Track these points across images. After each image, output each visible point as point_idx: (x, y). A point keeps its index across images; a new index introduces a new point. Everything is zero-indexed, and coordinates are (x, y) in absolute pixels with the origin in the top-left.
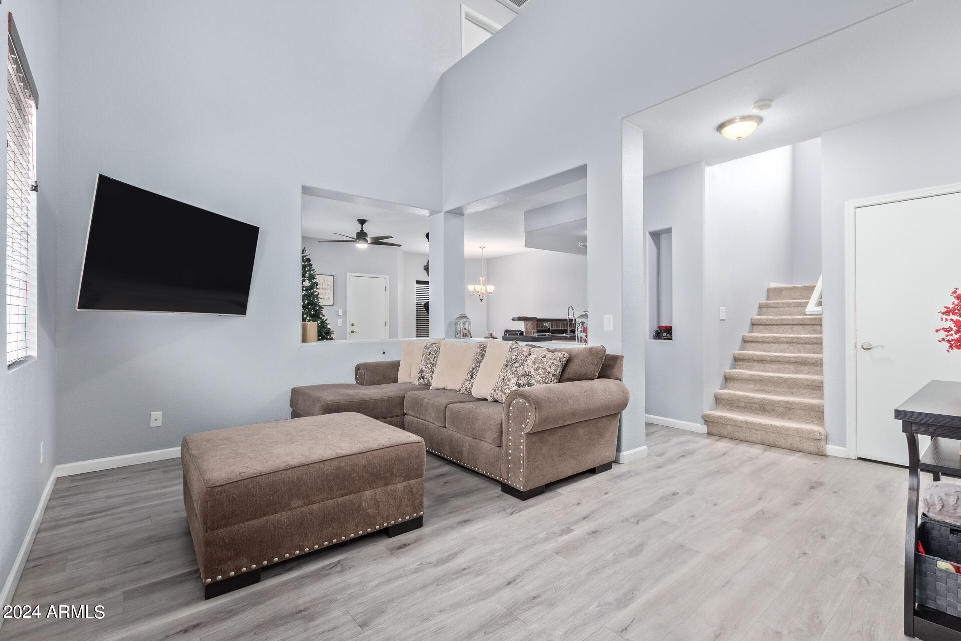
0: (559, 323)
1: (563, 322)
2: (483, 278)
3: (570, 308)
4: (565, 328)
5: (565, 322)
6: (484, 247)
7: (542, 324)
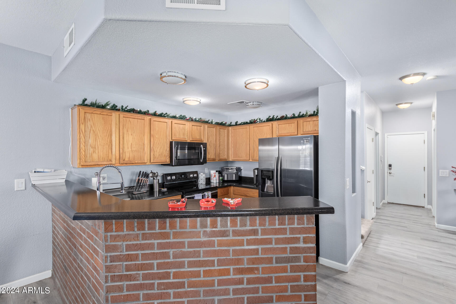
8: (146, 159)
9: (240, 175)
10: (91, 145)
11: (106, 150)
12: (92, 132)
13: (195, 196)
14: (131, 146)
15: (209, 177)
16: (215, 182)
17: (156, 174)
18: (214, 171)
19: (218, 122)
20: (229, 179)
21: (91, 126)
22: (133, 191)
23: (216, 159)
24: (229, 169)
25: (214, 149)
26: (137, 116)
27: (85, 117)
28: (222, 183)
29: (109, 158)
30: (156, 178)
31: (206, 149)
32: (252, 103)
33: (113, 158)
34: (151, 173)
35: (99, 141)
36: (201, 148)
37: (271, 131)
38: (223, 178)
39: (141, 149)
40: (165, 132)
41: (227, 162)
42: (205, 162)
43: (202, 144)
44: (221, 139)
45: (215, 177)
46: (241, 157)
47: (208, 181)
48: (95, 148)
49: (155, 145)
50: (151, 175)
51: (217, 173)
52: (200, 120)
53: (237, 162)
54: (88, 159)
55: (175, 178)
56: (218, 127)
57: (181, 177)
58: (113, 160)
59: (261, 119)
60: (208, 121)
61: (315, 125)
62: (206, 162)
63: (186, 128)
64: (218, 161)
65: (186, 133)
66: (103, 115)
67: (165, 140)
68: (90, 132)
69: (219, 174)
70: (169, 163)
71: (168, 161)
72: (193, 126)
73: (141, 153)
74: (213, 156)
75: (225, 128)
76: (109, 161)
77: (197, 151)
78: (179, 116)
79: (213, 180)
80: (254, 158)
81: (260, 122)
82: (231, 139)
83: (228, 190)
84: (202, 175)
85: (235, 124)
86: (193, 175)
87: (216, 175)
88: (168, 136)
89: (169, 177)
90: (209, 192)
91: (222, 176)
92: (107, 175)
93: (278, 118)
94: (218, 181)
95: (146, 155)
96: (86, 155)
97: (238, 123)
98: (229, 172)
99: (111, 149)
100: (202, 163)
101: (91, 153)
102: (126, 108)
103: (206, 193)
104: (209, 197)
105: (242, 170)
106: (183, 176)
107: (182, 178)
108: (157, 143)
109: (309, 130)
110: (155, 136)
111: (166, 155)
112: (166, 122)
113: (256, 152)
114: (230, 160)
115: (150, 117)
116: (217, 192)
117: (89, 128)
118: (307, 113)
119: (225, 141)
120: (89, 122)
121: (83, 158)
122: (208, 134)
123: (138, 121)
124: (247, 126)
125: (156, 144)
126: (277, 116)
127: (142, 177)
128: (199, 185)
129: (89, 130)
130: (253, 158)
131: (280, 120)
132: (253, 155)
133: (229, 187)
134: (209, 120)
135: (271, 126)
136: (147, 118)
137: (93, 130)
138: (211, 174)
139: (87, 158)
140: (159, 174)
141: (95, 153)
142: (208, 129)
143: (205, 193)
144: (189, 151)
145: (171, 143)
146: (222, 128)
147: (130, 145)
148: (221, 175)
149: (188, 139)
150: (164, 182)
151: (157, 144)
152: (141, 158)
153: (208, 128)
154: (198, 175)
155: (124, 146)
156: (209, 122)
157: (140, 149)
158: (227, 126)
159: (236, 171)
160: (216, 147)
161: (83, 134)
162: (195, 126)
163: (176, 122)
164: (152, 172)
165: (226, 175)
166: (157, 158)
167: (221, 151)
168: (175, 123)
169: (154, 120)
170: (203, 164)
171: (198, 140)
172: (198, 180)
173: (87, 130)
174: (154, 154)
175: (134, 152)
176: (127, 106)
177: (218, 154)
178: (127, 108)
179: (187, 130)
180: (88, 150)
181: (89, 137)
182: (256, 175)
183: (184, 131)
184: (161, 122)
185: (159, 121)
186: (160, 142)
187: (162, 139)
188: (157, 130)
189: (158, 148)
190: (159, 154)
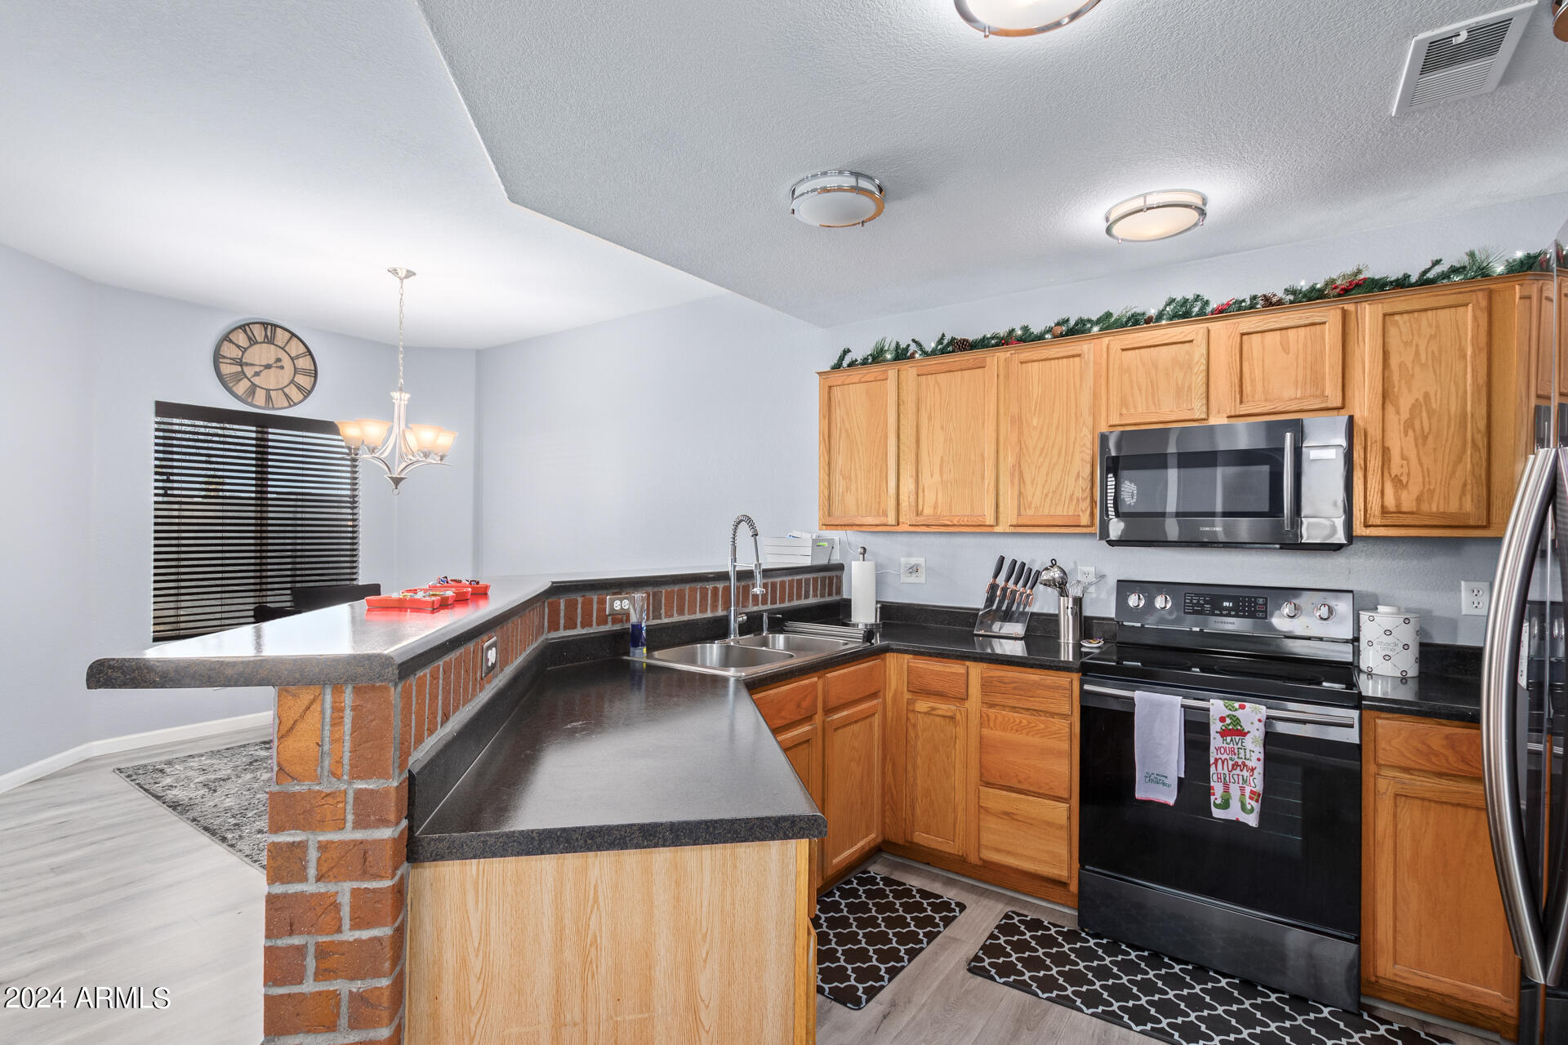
0: (693, 591)
1: (710, 586)
2: (406, 396)
3: (744, 526)
4: (720, 613)
5: (720, 585)
6: (410, 274)
7: (602, 602)
10: (841, 471)
11: (874, 483)
12: (843, 434)
14: (941, 466)
21: (843, 419)
26: (959, 362)
27: (830, 399)
29: (882, 506)
33: (889, 506)
34: (1049, 569)
35: (860, 458)
39: (973, 474)
40: (1072, 396)
48: (850, 479)
49: (1027, 457)
54: (836, 508)
55: (1168, 606)
57: (1213, 608)
58: (889, 511)
63: (1196, 358)
65: (1197, 380)
66: (868, 382)
68: (840, 436)
70: (1095, 530)
71: (1086, 521)
72: (1252, 336)
73: (974, 490)
76: (881, 515)
78: (1159, 308)
89: (1137, 595)
90: (1242, 707)
92: (925, 561)
96: (832, 499)
99: (887, 478)
106: (1227, 604)
108: (1034, 450)
110: (1027, 420)
111: (1076, 495)
112: (1079, 356)
117: (838, 426)
120: (838, 411)
121: (826, 507)
123: (963, 378)
125: (1031, 451)
127: (1007, 580)
129: (838, 432)
139: (833, 507)
141: (851, 491)
142: (1389, 324)
147: (939, 462)
149: (1211, 413)
151: (1038, 451)
152: (972, 509)
153: (1396, 318)
155: (919, 468)
157: (970, 474)
161: (825, 445)
164: (1055, 567)
166: (1036, 508)
173: (834, 432)
174: (1021, 494)
175: (948, 485)
179: (1202, 368)
180: (836, 484)
181: (837, 451)
183: (1185, 376)
184: (1053, 361)
185: (1042, 360)
186: (1050, 445)
187: (1057, 428)
188: (1035, 395)
189: (1039, 468)
190: (1045, 491)
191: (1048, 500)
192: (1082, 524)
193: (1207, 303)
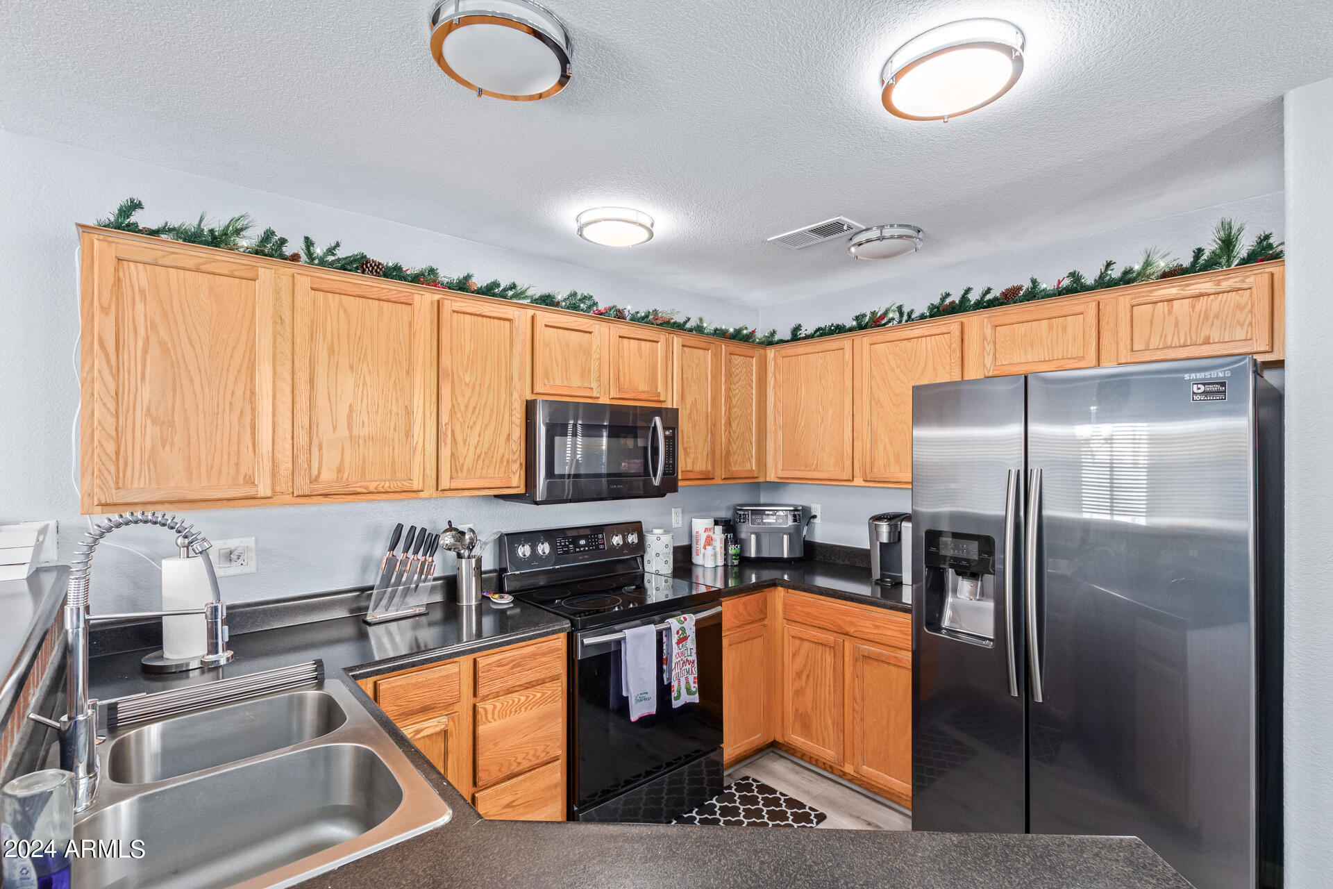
8: (419, 473)
9: (806, 539)
10: (148, 409)
11: (226, 434)
12: (154, 350)
13: (624, 638)
14: (350, 416)
15: (686, 543)
16: (709, 564)
17: (467, 537)
18: (709, 523)
19: (723, 327)
20: (765, 554)
21: (152, 322)
22: (367, 608)
23: (716, 475)
24: (767, 512)
25: (707, 435)
26: (376, 289)
27: (118, 282)
28: (736, 569)
29: (244, 469)
30: (466, 553)
31: (674, 433)
32: (875, 234)
33: (259, 469)
34: (446, 531)
35: (194, 392)
36: (655, 428)
37: (958, 354)
38: (742, 549)
39: (395, 430)
40: (503, 360)
41: (756, 485)
42: (670, 485)
43: (658, 412)
44: (734, 397)
45: (709, 545)
46: (817, 467)
47: (683, 560)
48: (172, 424)
49: (459, 416)
50: (447, 539)
51: (719, 529)
52: (651, 317)
53: (792, 485)
54: (136, 474)
55: (547, 551)
56: (723, 346)
57: (575, 547)
58: (259, 475)
59: (906, 310)
60: (685, 323)
61: (1206, 317)
62: (674, 489)
63: (595, 347)
64: (722, 482)
65: (594, 366)
66: (214, 274)
67: (503, 396)
68: (145, 351)
69: (725, 531)
70: (522, 490)
71: (516, 482)
72: (625, 340)
73: (396, 450)
74: (704, 463)
75: (749, 352)
76: (242, 482)
77: (640, 443)
78: (565, 296)
79: (701, 555)
80: (875, 470)
81: (900, 322)
82: (775, 392)
83: (765, 602)
84: (658, 539)
85: (788, 336)
86: (624, 538)
87: (714, 537)
88: (516, 377)
89: (523, 546)
90: (685, 619)
91: (737, 540)
92: (256, 541)
93: (988, 297)
94: (721, 562)
95: (418, 457)
96: (126, 458)
97: (802, 333)
98: (764, 524)
99: (253, 428)
100: (659, 493)
101: (148, 446)
102: (331, 251)
103: (673, 623)
104: (685, 638)
105: (815, 517)
106: (582, 542)
107: (580, 551)
108: (467, 407)
109: (1169, 343)
110: (459, 376)
111: (506, 457)
112: (509, 320)
113: (885, 445)
114: (771, 477)
115: (437, 297)
116: (719, 615)
117: (142, 332)
118: (1147, 264)
119: (752, 406)
120: (139, 305)
121: (109, 472)
122: (685, 376)
123: (381, 309)
124: (844, 342)
125: (463, 408)
126: (988, 291)
127: (406, 550)
128: (647, 577)
129: (140, 343)
130: (868, 471)
131: (1002, 304)
132: (868, 460)
133: (766, 590)
134: (689, 319)
135: (957, 333)
136: (425, 298)
137: (162, 344)
138: (694, 533)
139: (129, 473)
140: (482, 537)
141: (172, 444)
142: (683, 352)
143: (670, 620)
144: (614, 440)
145: (530, 408)
146: (737, 350)
147: (346, 411)
148: (735, 536)
149: (602, 394)
150: (504, 566)
151: (471, 408)
152: (394, 472)
153: (685, 348)
154: (641, 537)
155: (313, 414)
156: (688, 326)
157: (392, 430)
158: (759, 343)
159: (795, 521)
160: (714, 425)
161: (108, 361)
162: (631, 340)
163: (550, 320)
164: (451, 529)
165: (753, 537)
166: (468, 470)
167: (735, 443)
168: (546, 326)
169: (456, 309)
170: (663, 495)
171: (644, 396)
172: (642, 557)
173: (132, 341)
174: (452, 455)
175: (361, 442)
176: (333, 245)
177: (724, 453)
178: (337, 252)
179: (598, 356)
180: (133, 432)
181: (139, 375)
182: (881, 543)
183: (586, 360)
184: (485, 319)
185: (475, 315)
186: (483, 403)
187: (489, 388)
188: (467, 351)
189: (471, 428)
190: (478, 452)
191: (480, 462)
192: (514, 485)
193: (595, 304)
